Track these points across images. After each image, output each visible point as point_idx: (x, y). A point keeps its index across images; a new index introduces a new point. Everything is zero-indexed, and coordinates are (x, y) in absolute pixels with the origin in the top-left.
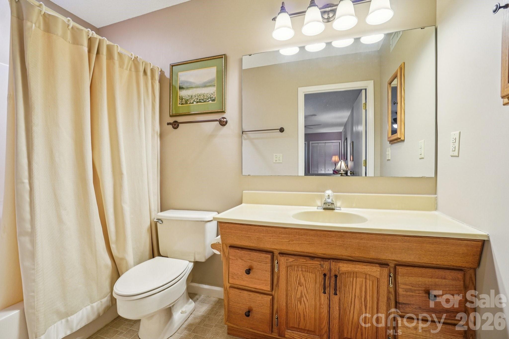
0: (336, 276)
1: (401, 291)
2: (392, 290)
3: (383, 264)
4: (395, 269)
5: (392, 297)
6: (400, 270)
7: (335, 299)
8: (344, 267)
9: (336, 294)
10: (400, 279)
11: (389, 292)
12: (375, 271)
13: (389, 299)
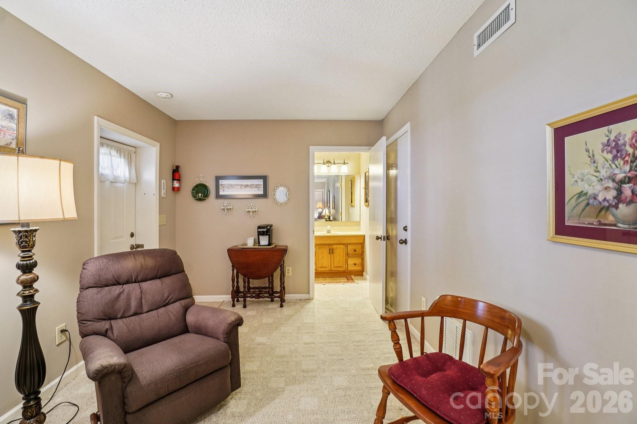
0: (332, 249)
1: (348, 251)
2: (346, 251)
3: (344, 244)
4: (347, 245)
5: (347, 253)
6: (349, 245)
7: (332, 255)
8: (335, 246)
9: (332, 254)
10: (348, 248)
11: (346, 252)
12: (342, 246)
13: (346, 254)
